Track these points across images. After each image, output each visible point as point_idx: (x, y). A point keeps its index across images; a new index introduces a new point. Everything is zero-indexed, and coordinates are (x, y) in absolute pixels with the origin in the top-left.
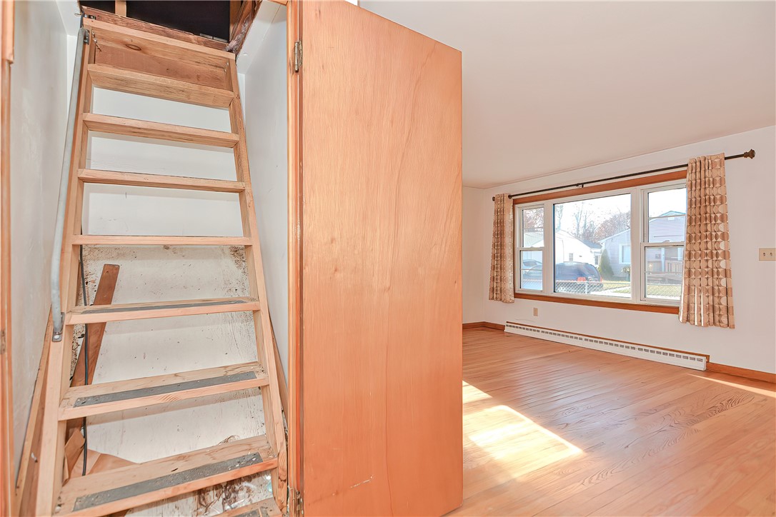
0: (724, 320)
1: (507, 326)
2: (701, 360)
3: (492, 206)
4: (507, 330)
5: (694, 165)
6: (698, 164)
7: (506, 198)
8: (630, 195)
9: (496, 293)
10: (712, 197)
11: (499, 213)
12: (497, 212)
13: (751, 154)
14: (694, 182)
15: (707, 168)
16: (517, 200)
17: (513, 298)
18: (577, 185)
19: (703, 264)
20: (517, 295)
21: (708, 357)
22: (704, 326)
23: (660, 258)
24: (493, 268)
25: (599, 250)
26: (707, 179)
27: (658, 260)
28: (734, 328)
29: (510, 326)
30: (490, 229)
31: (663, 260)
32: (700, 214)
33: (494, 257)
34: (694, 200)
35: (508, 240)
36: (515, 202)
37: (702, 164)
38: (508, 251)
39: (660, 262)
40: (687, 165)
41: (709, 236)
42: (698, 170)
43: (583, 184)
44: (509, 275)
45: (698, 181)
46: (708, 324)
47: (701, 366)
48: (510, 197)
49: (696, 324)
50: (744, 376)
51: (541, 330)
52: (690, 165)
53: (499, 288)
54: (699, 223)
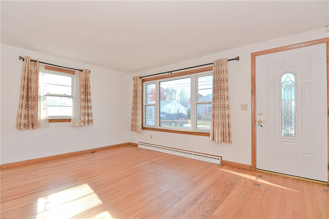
0: (228, 139)
1: (139, 144)
2: (218, 159)
3: (132, 82)
4: (139, 146)
5: (216, 63)
6: (217, 62)
7: (139, 78)
8: (190, 78)
9: (134, 128)
10: (223, 79)
11: (135, 85)
12: (134, 85)
13: (237, 59)
14: (215, 71)
15: (221, 64)
16: (144, 80)
17: (141, 130)
18: (169, 72)
19: (219, 112)
20: (143, 128)
21: (221, 157)
22: (220, 143)
23: (207, 111)
24: (133, 114)
25: (187, 108)
26: (221, 70)
27: (206, 112)
28: (232, 143)
29: (141, 144)
30: (132, 94)
31: (207, 112)
32: (218, 87)
33: (133, 108)
34: (215, 80)
35: (139, 100)
36: (143, 81)
37: (219, 63)
38: (139, 106)
39: (207, 113)
40: (213, 63)
41: (221, 98)
42: (217, 65)
43: (171, 72)
44: (140, 118)
45: (217, 71)
46: (221, 142)
47: (219, 162)
48: (140, 78)
49: (217, 142)
50: (236, 166)
51: (153, 146)
52: (214, 63)
53: (135, 125)
54: (217, 92)
